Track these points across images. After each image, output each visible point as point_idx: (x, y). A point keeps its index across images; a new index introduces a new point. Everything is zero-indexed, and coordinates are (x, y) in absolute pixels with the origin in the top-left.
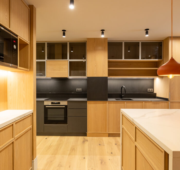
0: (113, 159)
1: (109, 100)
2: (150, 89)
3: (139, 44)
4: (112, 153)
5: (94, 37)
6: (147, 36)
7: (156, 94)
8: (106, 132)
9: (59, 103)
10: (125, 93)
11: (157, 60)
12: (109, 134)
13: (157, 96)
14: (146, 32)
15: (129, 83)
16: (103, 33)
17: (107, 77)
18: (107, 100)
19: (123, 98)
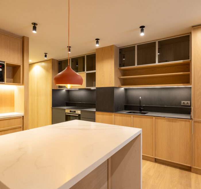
2: (186, 102)
6: (142, 34)
9: (75, 112)
14: (141, 30)
16: (97, 42)
19: (142, 112)
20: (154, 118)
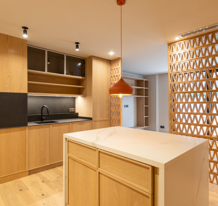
0: (49, 202)
1: (29, 124)
2: (72, 109)
3: (64, 57)
4: (43, 195)
5: (6, 34)
6: (77, 50)
7: (78, 114)
8: (26, 169)
10: (48, 114)
11: (81, 77)
12: (29, 171)
13: (79, 115)
14: (76, 45)
15: (50, 101)
16: (25, 32)
17: (27, 94)
18: (26, 125)
19: (44, 121)
20: (70, 124)
